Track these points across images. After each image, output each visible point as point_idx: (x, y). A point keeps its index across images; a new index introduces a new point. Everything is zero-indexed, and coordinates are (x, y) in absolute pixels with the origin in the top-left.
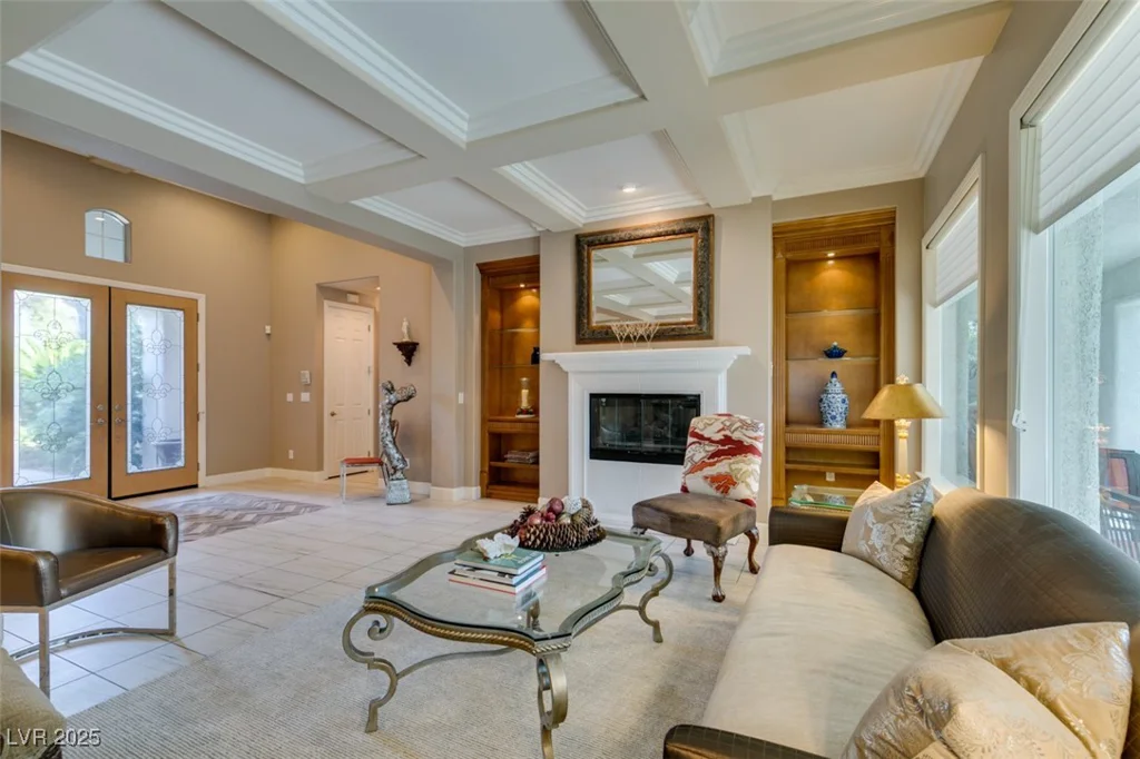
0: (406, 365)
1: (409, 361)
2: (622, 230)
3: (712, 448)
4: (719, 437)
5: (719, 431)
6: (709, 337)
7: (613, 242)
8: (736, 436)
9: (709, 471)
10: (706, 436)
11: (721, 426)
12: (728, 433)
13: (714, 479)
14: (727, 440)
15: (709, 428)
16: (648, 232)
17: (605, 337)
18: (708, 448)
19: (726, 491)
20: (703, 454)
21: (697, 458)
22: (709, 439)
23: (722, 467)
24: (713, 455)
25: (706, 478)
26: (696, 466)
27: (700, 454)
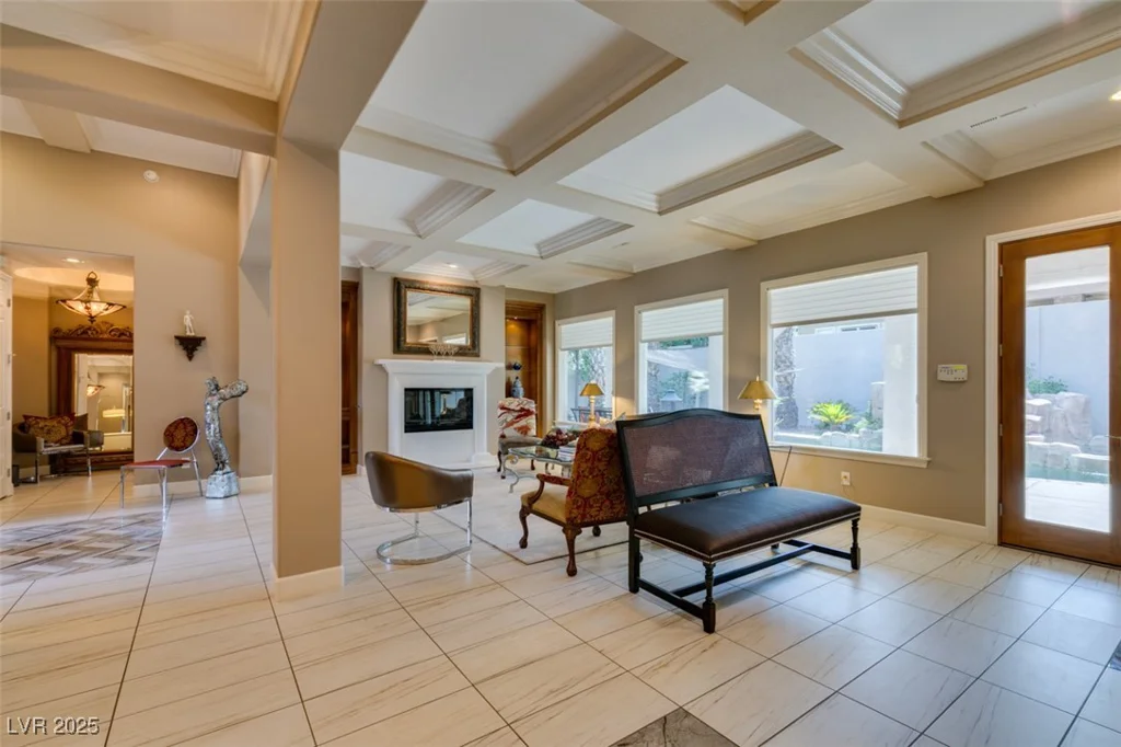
0: (186, 359)
1: (190, 357)
2: (427, 283)
3: (516, 414)
4: (518, 408)
5: (517, 406)
6: (478, 355)
7: (423, 289)
8: (526, 407)
9: (516, 425)
10: (512, 408)
11: (517, 403)
12: (522, 406)
13: (519, 429)
14: (522, 409)
15: (512, 404)
16: (439, 288)
17: (424, 351)
18: (514, 414)
19: (526, 433)
20: (512, 417)
21: (509, 420)
22: (513, 410)
23: (523, 422)
24: (518, 417)
25: (515, 429)
26: (510, 424)
27: (510, 417)
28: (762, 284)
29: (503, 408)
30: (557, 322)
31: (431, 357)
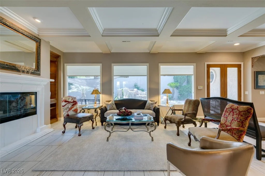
3: (72, 104)
4: (72, 101)
5: (72, 100)
6: (39, 75)
9: (73, 109)
10: (70, 101)
11: (71, 99)
12: (73, 100)
15: (69, 99)
18: (71, 104)
19: (77, 112)
20: (71, 106)
22: (70, 102)
23: (75, 108)
25: (73, 111)
26: (70, 109)
27: (70, 106)
28: (159, 64)
29: (66, 101)
30: (65, 64)
31: (19, 73)
